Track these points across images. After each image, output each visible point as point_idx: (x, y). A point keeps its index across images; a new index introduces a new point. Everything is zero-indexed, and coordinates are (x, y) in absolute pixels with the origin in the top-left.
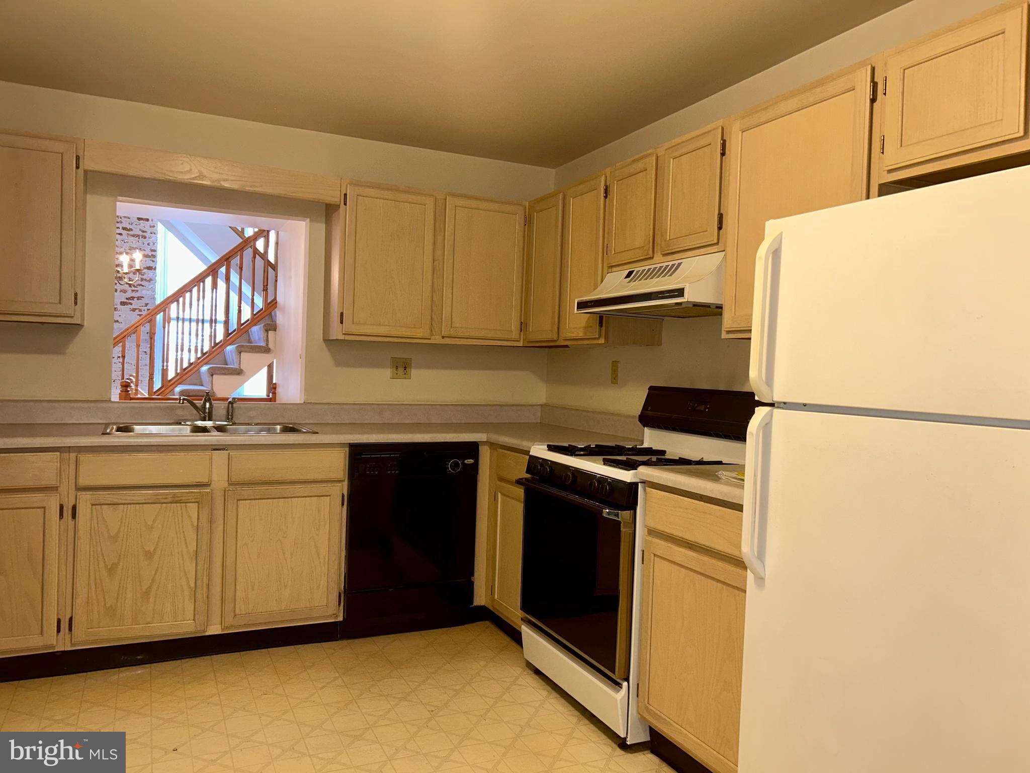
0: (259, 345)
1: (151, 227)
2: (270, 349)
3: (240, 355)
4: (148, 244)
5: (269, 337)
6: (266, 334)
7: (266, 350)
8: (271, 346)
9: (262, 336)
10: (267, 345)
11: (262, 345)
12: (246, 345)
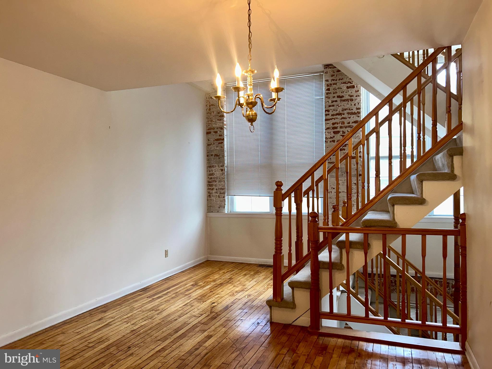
0: (443, 172)
1: (356, 92)
2: (456, 175)
3: (422, 184)
4: (355, 105)
5: (454, 162)
6: (450, 159)
7: (451, 177)
8: (457, 171)
9: (446, 163)
10: (453, 171)
11: (446, 171)
12: (428, 173)
